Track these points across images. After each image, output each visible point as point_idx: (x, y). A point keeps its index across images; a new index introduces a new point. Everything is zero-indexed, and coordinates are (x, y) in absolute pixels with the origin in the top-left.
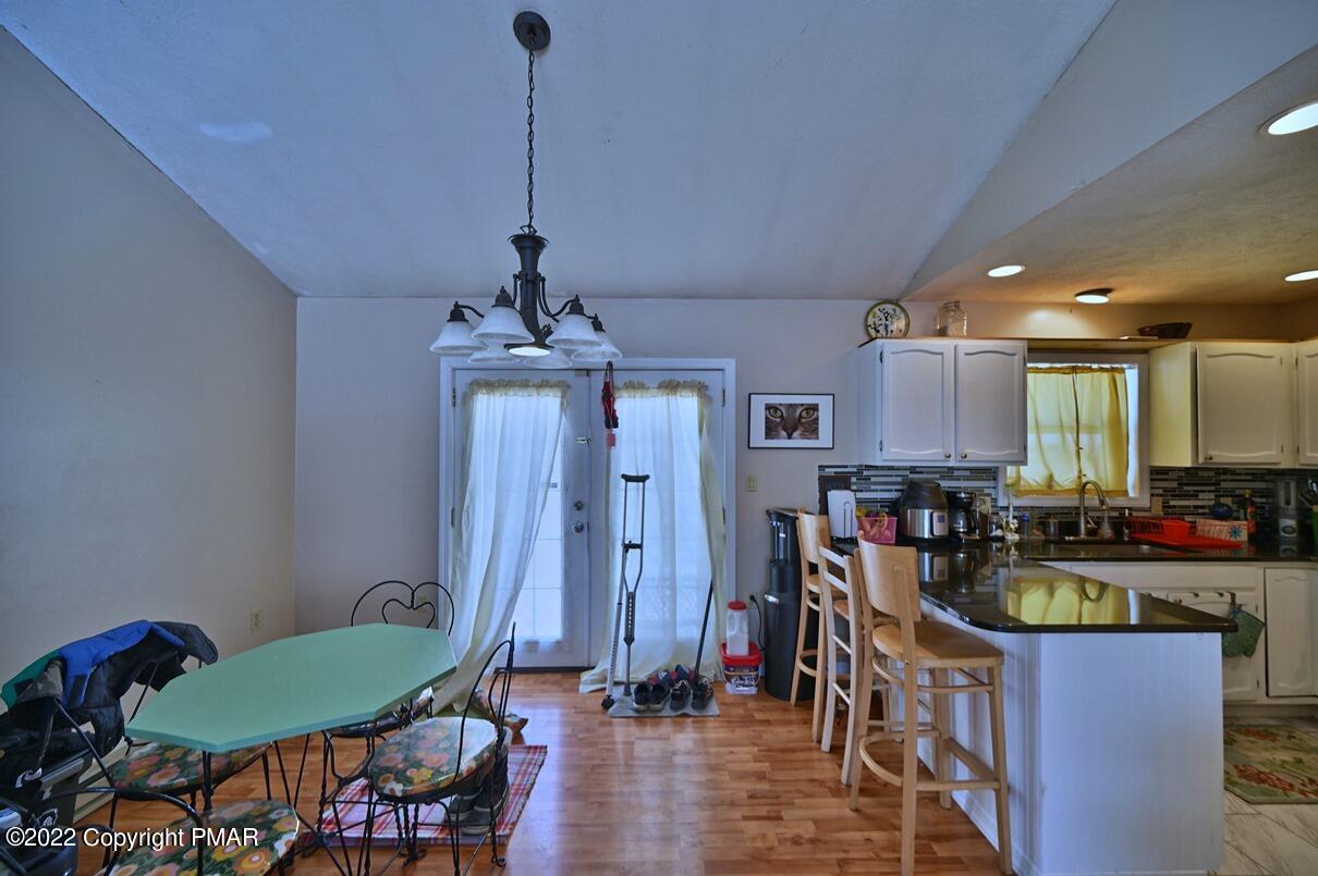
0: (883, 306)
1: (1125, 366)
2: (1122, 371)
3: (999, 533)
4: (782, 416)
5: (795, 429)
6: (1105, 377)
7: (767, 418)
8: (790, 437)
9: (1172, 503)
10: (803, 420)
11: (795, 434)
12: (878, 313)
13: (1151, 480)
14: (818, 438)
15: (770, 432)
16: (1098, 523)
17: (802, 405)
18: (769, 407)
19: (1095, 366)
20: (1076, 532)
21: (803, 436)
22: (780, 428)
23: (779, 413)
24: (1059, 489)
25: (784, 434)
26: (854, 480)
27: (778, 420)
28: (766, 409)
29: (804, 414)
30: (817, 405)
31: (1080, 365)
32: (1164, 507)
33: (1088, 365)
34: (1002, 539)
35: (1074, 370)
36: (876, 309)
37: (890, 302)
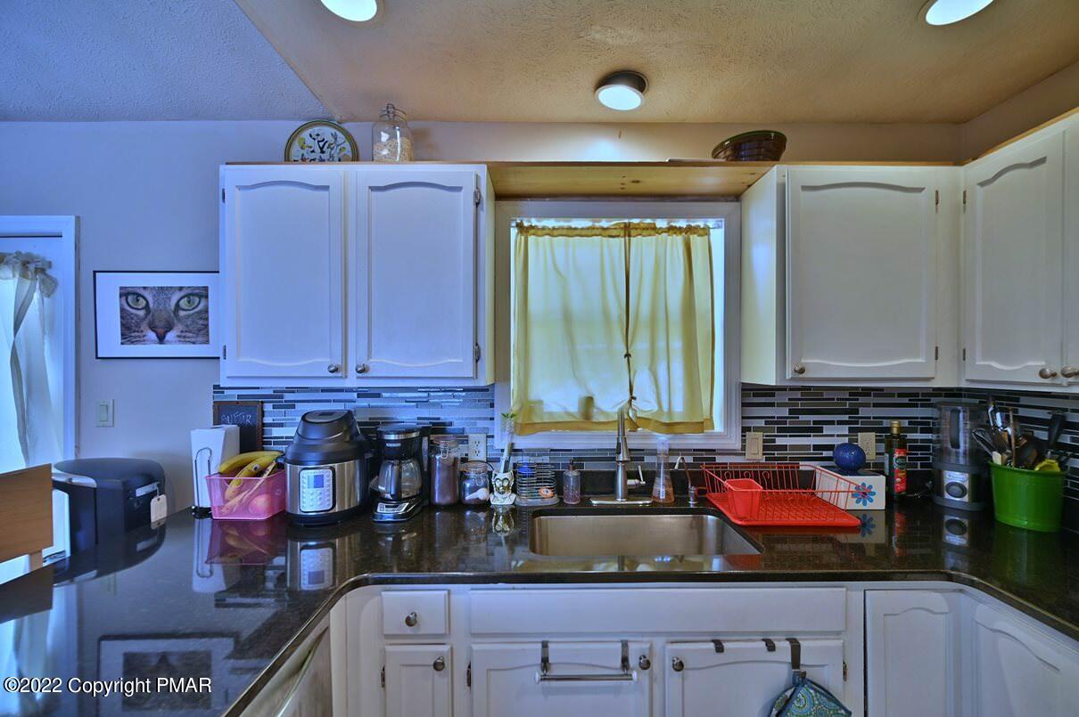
0: (316, 130)
1: (711, 223)
2: (705, 232)
3: (482, 494)
4: (147, 307)
5: (169, 328)
6: (679, 240)
7: (122, 310)
8: (161, 339)
9: (780, 441)
10: (182, 313)
11: (170, 336)
12: (309, 141)
13: (744, 405)
14: (207, 342)
15: (129, 331)
16: (650, 477)
17: (181, 289)
18: (125, 293)
19: (661, 224)
20: (612, 492)
21: (183, 339)
22: (144, 326)
23: (142, 303)
24: (602, 419)
25: (152, 335)
26: (268, 407)
27: (142, 313)
28: (121, 296)
29: (183, 303)
30: (206, 288)
31: (635, 221)
32: (765, 448)
33: (648, 221)
34: (484, 505)
35: (628, 230)
36: (305, 135)
37: (327, 122)
